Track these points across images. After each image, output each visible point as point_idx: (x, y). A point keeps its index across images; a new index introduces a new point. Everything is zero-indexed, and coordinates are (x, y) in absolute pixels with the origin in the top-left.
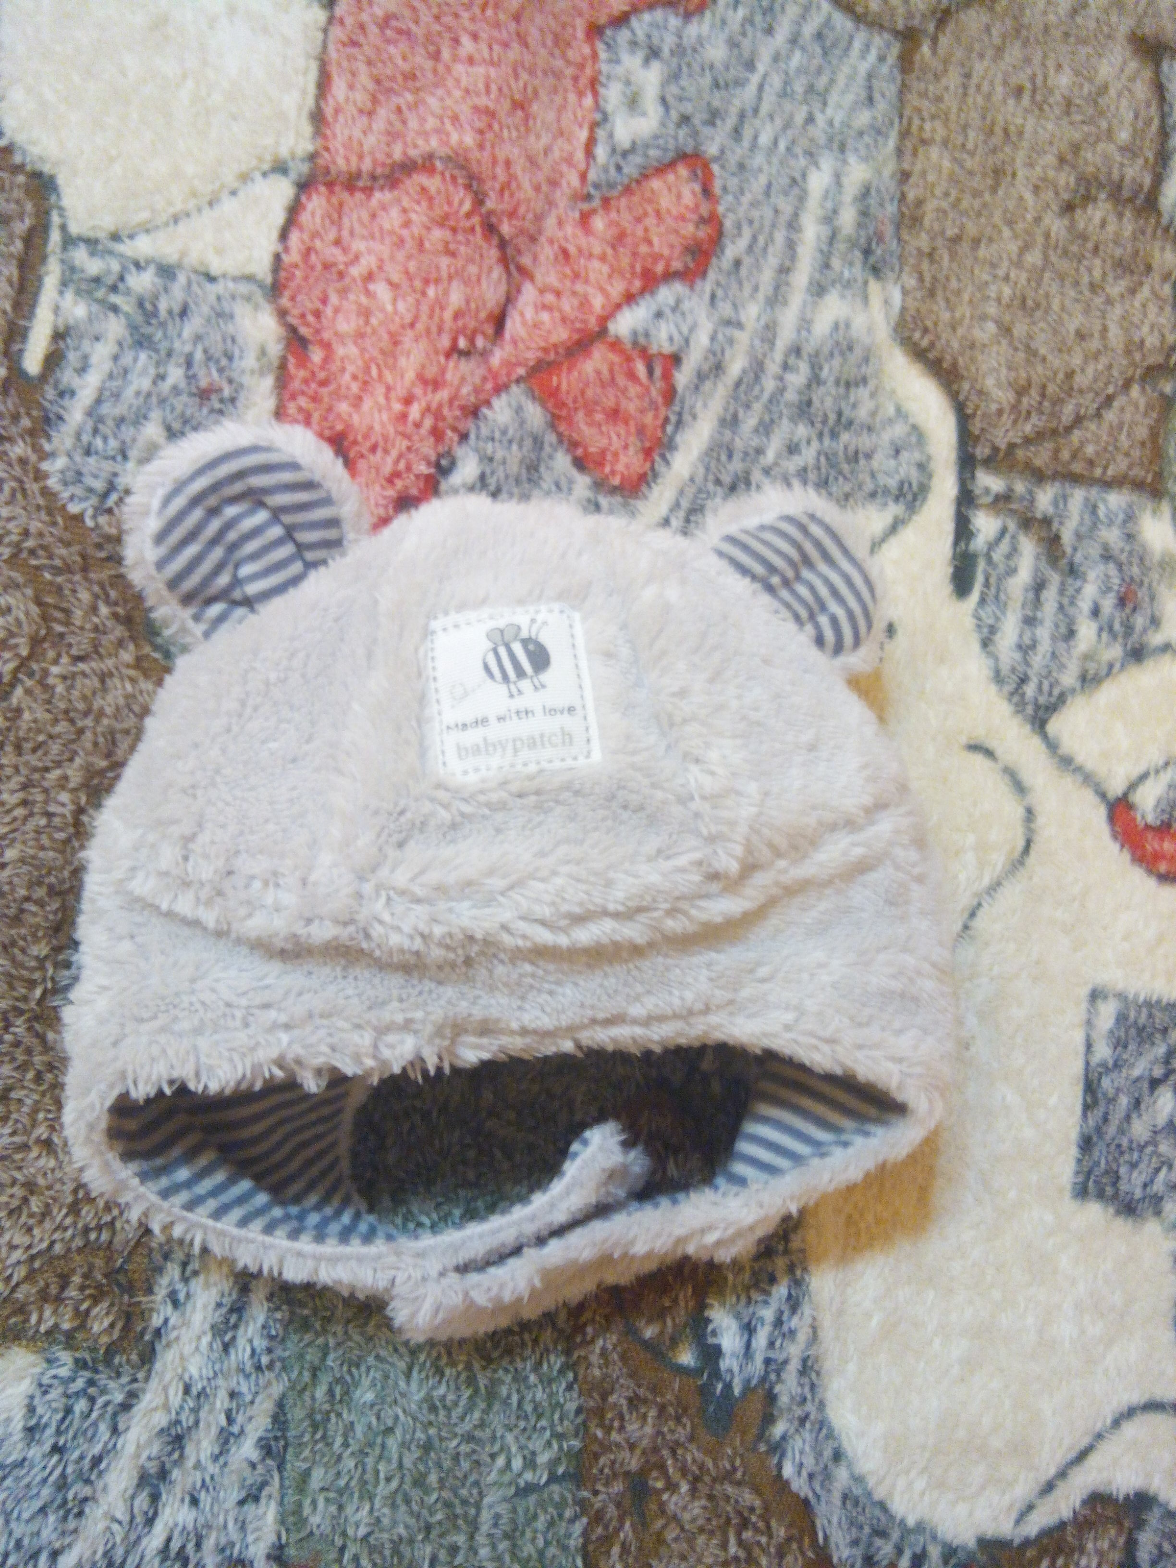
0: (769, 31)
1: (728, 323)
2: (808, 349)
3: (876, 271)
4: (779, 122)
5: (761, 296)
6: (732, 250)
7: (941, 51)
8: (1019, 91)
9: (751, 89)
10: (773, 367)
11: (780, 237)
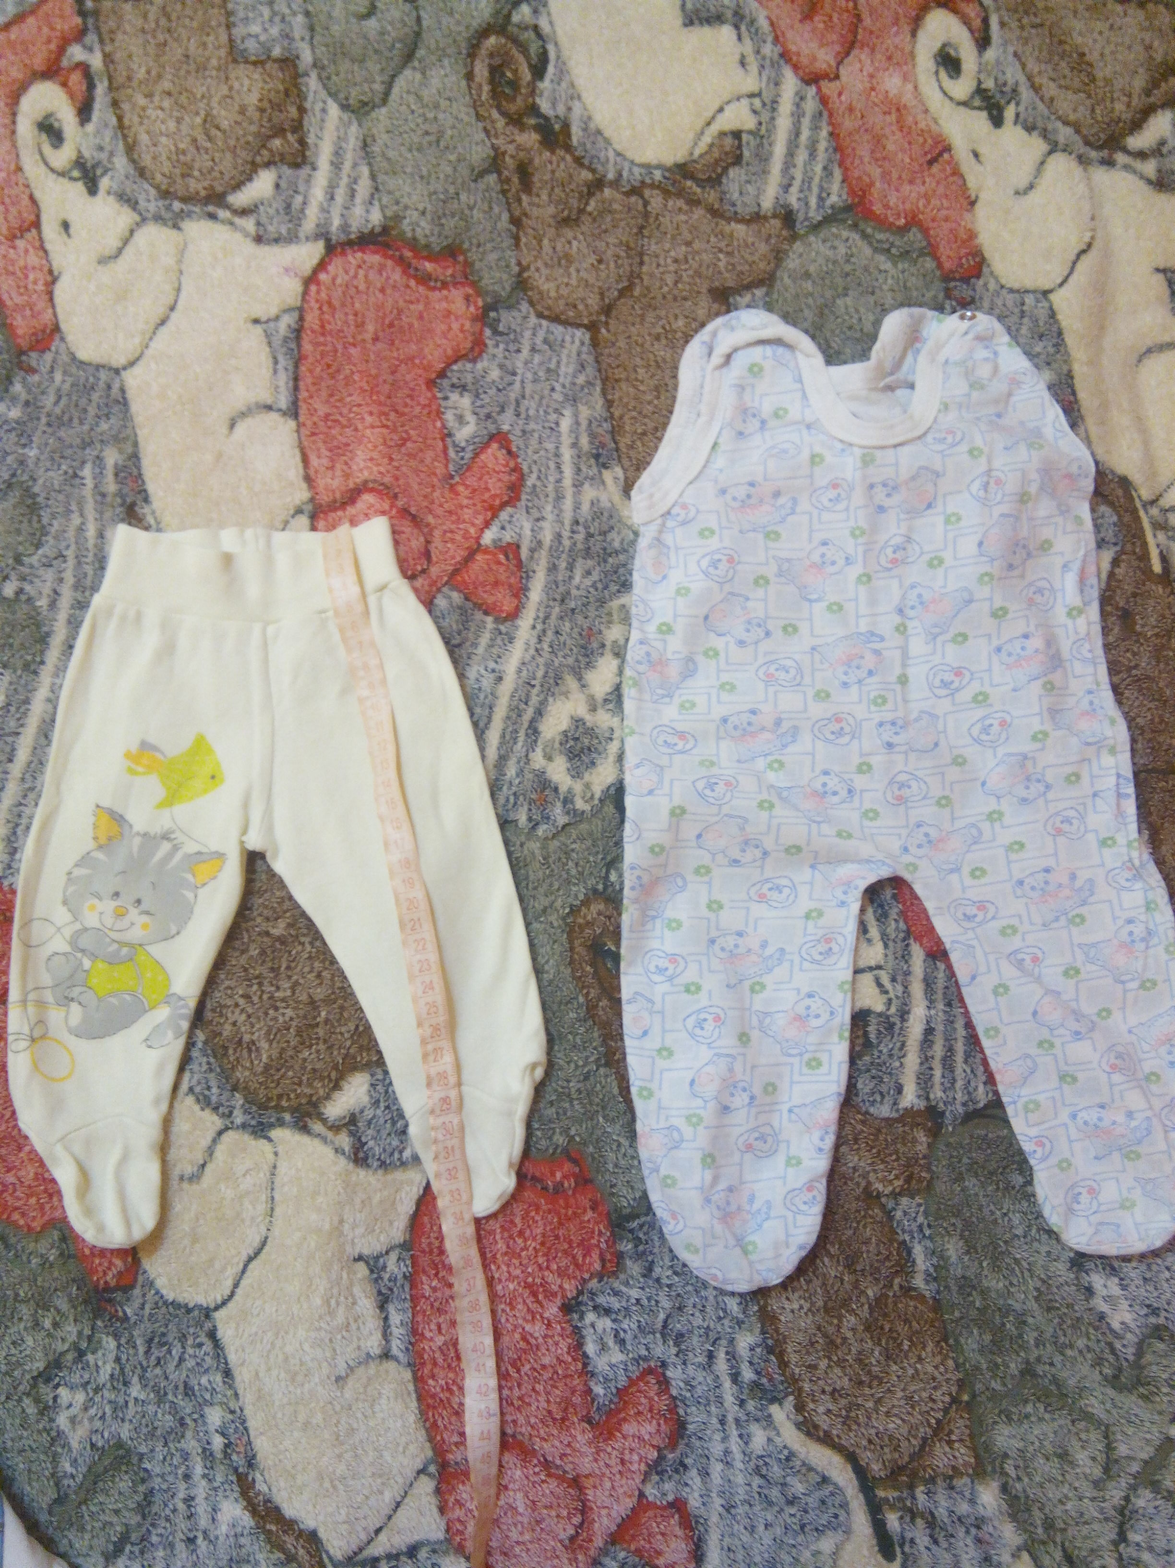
0: (519, 351)
1: (538, 520)
2: (581, 520)
3: (605, 466)
4: (537, 397)
5: (550, 499)
6: (530, 481)
7: (611, 327)
8: (658, 338)
9: (517, 386)
10: (566, 534)
11: (552, 465)
